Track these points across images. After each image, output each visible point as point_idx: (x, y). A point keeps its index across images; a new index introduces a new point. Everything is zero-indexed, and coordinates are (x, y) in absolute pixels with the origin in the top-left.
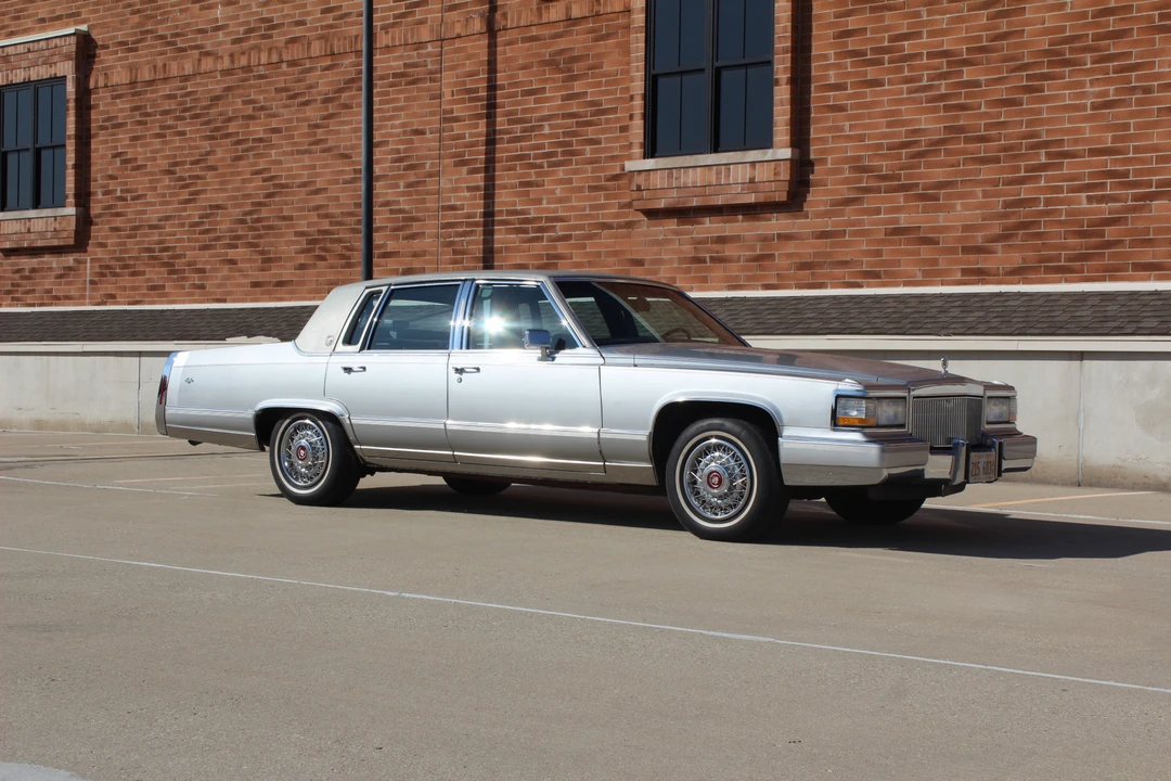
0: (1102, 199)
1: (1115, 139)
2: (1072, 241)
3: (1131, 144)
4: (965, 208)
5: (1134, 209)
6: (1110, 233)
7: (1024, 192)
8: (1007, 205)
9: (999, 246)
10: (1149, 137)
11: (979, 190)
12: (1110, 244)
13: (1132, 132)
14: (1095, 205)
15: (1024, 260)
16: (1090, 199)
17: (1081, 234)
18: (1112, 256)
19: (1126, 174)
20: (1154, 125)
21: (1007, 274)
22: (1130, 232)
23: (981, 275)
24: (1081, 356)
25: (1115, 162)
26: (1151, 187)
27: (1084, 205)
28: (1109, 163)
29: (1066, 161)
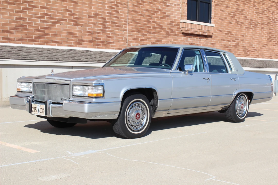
0: (44, 21)
1: (47, 5)
2: (36, 33)
3: (51, 7)
4: (4, 17)
5: (52, 26)
6: (46, 31)
7: (22, 15)
8: (17, 19)
9: (14, 31)
10: (56, 6)
11: (8, 12)
12: (46, 35)
13: (51, 3)
14: (42, 23)
15: (22, 36)
16: (41, 21)
17: (39, 31)
18: (47, 38)
19: (50, 15)
20: (57, 3)
21: (17, 40)
22: (51, 32)
23: (9, 40)
25: (47, 11)
26: (56, 20)
27: (39, 22)
28: (45, 11)
29: (34, 8)
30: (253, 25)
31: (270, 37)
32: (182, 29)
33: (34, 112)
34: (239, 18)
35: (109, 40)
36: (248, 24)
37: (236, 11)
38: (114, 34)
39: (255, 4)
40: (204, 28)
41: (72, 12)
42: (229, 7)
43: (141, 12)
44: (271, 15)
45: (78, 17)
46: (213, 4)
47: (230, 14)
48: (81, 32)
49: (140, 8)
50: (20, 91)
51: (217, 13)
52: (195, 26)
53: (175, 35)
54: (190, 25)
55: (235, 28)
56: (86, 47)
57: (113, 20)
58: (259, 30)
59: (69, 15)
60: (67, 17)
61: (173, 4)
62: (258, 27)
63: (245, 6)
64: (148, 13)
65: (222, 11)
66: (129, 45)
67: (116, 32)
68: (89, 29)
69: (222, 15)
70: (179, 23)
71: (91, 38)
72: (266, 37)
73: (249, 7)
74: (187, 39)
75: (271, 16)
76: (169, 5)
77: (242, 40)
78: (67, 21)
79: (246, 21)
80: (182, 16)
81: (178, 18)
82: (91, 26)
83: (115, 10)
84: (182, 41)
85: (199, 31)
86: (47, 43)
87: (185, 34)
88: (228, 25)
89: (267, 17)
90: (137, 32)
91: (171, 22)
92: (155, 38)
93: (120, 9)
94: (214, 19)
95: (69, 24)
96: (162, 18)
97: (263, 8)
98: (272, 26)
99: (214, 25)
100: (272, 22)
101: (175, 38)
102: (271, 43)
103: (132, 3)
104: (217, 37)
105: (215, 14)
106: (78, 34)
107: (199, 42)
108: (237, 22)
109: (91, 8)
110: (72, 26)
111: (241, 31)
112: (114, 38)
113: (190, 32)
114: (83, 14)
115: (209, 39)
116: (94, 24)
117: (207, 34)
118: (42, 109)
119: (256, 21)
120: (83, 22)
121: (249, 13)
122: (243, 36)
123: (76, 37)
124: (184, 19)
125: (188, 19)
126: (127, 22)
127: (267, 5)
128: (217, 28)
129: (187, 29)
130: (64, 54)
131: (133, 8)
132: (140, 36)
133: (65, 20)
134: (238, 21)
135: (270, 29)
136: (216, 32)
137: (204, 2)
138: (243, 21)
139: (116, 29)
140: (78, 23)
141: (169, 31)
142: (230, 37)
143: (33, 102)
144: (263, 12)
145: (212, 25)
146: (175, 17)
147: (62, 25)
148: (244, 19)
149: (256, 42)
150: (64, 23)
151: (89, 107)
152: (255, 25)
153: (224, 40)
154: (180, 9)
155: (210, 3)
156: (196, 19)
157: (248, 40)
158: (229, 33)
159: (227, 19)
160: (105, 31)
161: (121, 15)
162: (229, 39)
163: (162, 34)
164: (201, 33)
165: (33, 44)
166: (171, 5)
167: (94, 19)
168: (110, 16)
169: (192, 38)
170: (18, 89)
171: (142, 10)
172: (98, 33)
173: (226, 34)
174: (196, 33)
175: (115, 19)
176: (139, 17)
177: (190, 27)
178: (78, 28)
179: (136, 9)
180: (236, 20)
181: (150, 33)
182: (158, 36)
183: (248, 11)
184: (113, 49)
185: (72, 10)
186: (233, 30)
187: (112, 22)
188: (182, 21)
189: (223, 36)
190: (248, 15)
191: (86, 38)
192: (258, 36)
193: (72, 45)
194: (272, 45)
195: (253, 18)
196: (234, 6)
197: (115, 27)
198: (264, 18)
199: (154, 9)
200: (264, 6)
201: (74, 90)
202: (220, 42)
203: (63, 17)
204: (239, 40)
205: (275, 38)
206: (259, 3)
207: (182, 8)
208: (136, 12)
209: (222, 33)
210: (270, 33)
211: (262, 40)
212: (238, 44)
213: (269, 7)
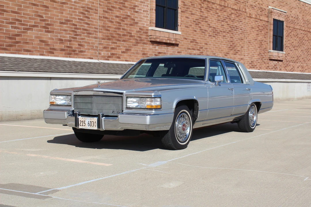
0: (15, 28)
1: (18, 9)
2: (8, 40)
3: (22, 12)
5: (24, 32)
10: (27, 11)
12: (18, 42)
13: (22, 8)
14: (13, 29)
16: (12, 27)
17: (10, 38)
18: (19, 46)
19: (21, 21)
20: (28, 7)
22: (23, 39)
24: (51, 78)
25: (18, 16)
26: (28, 26)
27: (10, 29)
28: (17, 16)
29: (5, 13)
30: (216, 33)
31: (231, 45)
32: (150, 37)
33: (83, 125)
34: (203, 26)
35: (80, 48)
36: (211, 31)
37: (200, 18)
38: (85, 42)
39: (218, 11)
40: (171, 36)
41: (44, 18)
42: (194, 14)
43: (112, 19)
44: (232, 22)
45: (49, 23)
46: (179, 11)
47: (195, 22)
48: (53, 39)
49: (110, 14)
50: (55, 104)
51: (183, 20)
52: (163, 33)
53: (144, 43)
54: (159, 32)
55: (200, 36)
56: (58, 56)
57: (84, 26)
58: (221, 39)
59: (41, 20)
60: (38, 23)
61: (141, 10)
62: (220, 36)
63: (208, 13)
64: (118, 20)
65: (188, 18)
66: (100, 54)
67: (87, 40)
68: (61, 36)
69: (187, 22)
70: (148, 30)
71: (63, 46)
72: (227, 45)
73: (212, 14)
74: (155, 47)
75: (231, 24)
76: (138, 11)
77: (206, 49)
78: (39, 28)
79: (209, 29)
80: (150, 23)
81: (146, 25)
82: (63, 33)
83: (86, 16)
84: (150, 49)
85: (166, 39)
86: (18, 51)
87: (154, 42)
88: (193, 33)
89: (228, 25)
90: (107, 40)
91: (140, 29)
92: (125, 46)
93: (91, 15)
94: (180, 26)
95: (40, 31)
96: (131, 25)
97: (225, 15)
98: (233, 34)
99: (181, 32)
100: (232, 30)
101: (144, 46)
102: (232, 52)
103: (103, 8)
104: (182, 45)
105: (182, 21)
106: (50, 42)
107: (167, 51)
108: (201, 30)
109: (62, 13)
110: (44, 33)
111: (205, 39)
112: (85, 47)
113: (158, 40)
114: (54, 20)
115: (176, 47)
116: (65, 30)
117: (174, 42)
118: (92, 123)
119: (219, 29)
120: (54, 29)
121: (212, 21)
122: (206, 44)
123: (48, 45)
124: (152, 26)
125: (156, 26)
126: (97, 29)
127: (228, 12)
128: (183, 36)
129: (156, 37)
130: (39, 64)
131: (103, 14)
132: (110, 44)
133: (37, 26)
134: (202, 28)
135: (231, 37)
136: (182, 41)
137: (171, 9)
138: (206, 28)
139: (87, 36)
140: (49, 30)
141: (138, 39)
142: (195, 45)
143: (79, 115)
144: (224, 19)
145: (179, 32)
146: (144, 24)
147: (33, 32)
148: (207, 26)
149: (219, 50)
150: (35, 30)
151: (151, 118)
152: (218, 33)
153: (189, 49)
154: (149, 16)
155: (176, 10)
156: (164, 26)
157: (211, 49)
158: (193, 41)
159: (192, 27)
160: (76, 38)
161: (92, 21)
162: (194, 47)
163: (132, 42)
164: (168, 42)
165: (4, 53)
166: (140, 11)
167: (66, 25)
168: (81, 23)
169: (160, 46)
170: (51, 103)
171: (112, 16)
172: (70, 41)
173: (191, 42)
174: (164, 41)
175: (86, 25)
176: (110, 24)
177: (158, 34)
178: (49, 35)
179: (107, 15)
180: (200, 27)
181: (120, 41)
182: (128, 45)
183: (211, 18)
184: (85, 58)
185: (44, 16)
186: (198, 38)
187: (84, 29)
188: (150, 28)
189: (189, 44)
190: (211, 23)
191: (58, 46)
192: (221, 44)
193: (44, 53)
194: (232, 54)
195: (216, 26)
196: (198, 13)
197: (86, 34)
198: (226, 26)
199: (124, 15)
200: (225, 13)
201: (128, 102)
202: (186, 51)
203: (35, 23)
204: (203, 49)
205: (235, 46)
206: (221, 10)
207: (150, 14)
208: (106, 18)
209: (188, 41)
210: (231, 41)
211: (224, 49)
212: (202, 53)
213: (230, 15)
